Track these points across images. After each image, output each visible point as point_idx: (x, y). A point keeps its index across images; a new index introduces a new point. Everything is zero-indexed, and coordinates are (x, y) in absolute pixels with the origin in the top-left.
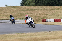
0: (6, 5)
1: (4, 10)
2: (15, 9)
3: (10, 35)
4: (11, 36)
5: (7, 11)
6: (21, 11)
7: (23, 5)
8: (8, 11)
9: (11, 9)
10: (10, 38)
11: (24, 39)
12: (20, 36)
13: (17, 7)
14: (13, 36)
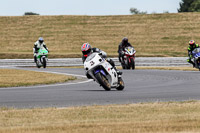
0: (133, 11)
1: (127, 25)
2: (160, 23)
3: (142, 106)
4: (148, 112)
5: (134, 27)
6: (181, 30)
7: (186, 11)
8: (137, 30)
9: (149, 21)
10: (143, 115)
11: (189, 121)
12: (177, 112)
13: (167, 15)
14: (154, 110)
